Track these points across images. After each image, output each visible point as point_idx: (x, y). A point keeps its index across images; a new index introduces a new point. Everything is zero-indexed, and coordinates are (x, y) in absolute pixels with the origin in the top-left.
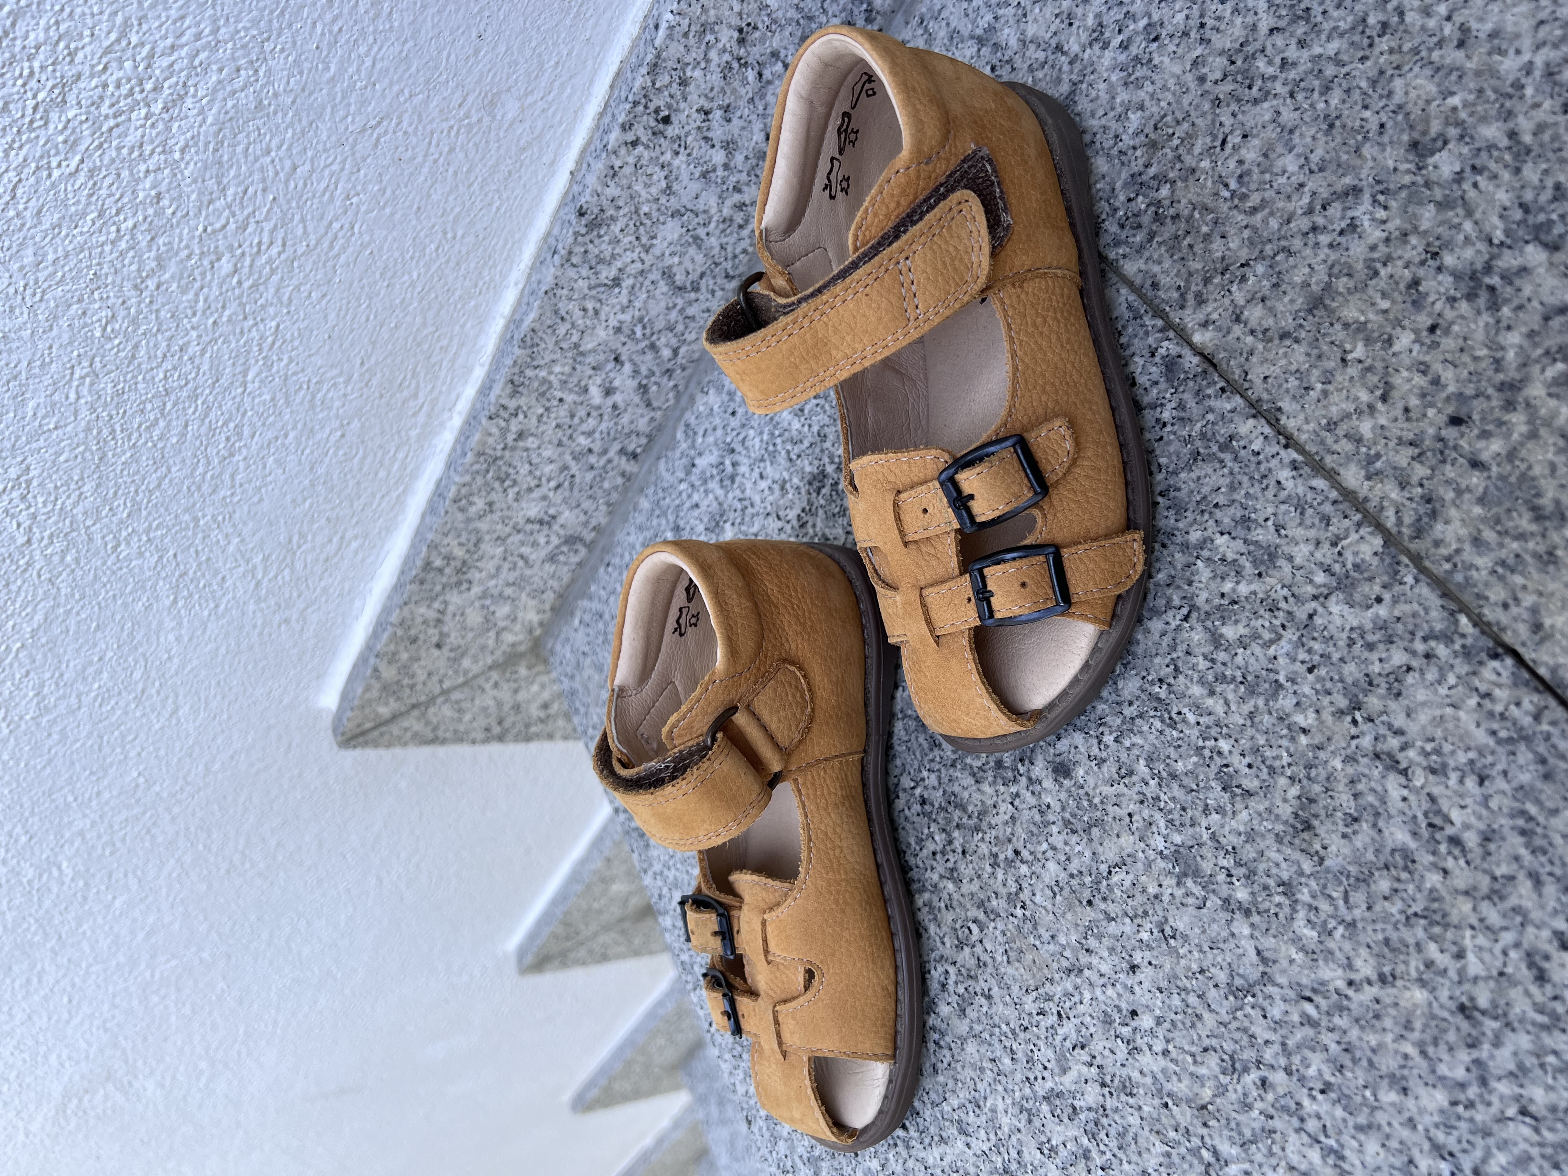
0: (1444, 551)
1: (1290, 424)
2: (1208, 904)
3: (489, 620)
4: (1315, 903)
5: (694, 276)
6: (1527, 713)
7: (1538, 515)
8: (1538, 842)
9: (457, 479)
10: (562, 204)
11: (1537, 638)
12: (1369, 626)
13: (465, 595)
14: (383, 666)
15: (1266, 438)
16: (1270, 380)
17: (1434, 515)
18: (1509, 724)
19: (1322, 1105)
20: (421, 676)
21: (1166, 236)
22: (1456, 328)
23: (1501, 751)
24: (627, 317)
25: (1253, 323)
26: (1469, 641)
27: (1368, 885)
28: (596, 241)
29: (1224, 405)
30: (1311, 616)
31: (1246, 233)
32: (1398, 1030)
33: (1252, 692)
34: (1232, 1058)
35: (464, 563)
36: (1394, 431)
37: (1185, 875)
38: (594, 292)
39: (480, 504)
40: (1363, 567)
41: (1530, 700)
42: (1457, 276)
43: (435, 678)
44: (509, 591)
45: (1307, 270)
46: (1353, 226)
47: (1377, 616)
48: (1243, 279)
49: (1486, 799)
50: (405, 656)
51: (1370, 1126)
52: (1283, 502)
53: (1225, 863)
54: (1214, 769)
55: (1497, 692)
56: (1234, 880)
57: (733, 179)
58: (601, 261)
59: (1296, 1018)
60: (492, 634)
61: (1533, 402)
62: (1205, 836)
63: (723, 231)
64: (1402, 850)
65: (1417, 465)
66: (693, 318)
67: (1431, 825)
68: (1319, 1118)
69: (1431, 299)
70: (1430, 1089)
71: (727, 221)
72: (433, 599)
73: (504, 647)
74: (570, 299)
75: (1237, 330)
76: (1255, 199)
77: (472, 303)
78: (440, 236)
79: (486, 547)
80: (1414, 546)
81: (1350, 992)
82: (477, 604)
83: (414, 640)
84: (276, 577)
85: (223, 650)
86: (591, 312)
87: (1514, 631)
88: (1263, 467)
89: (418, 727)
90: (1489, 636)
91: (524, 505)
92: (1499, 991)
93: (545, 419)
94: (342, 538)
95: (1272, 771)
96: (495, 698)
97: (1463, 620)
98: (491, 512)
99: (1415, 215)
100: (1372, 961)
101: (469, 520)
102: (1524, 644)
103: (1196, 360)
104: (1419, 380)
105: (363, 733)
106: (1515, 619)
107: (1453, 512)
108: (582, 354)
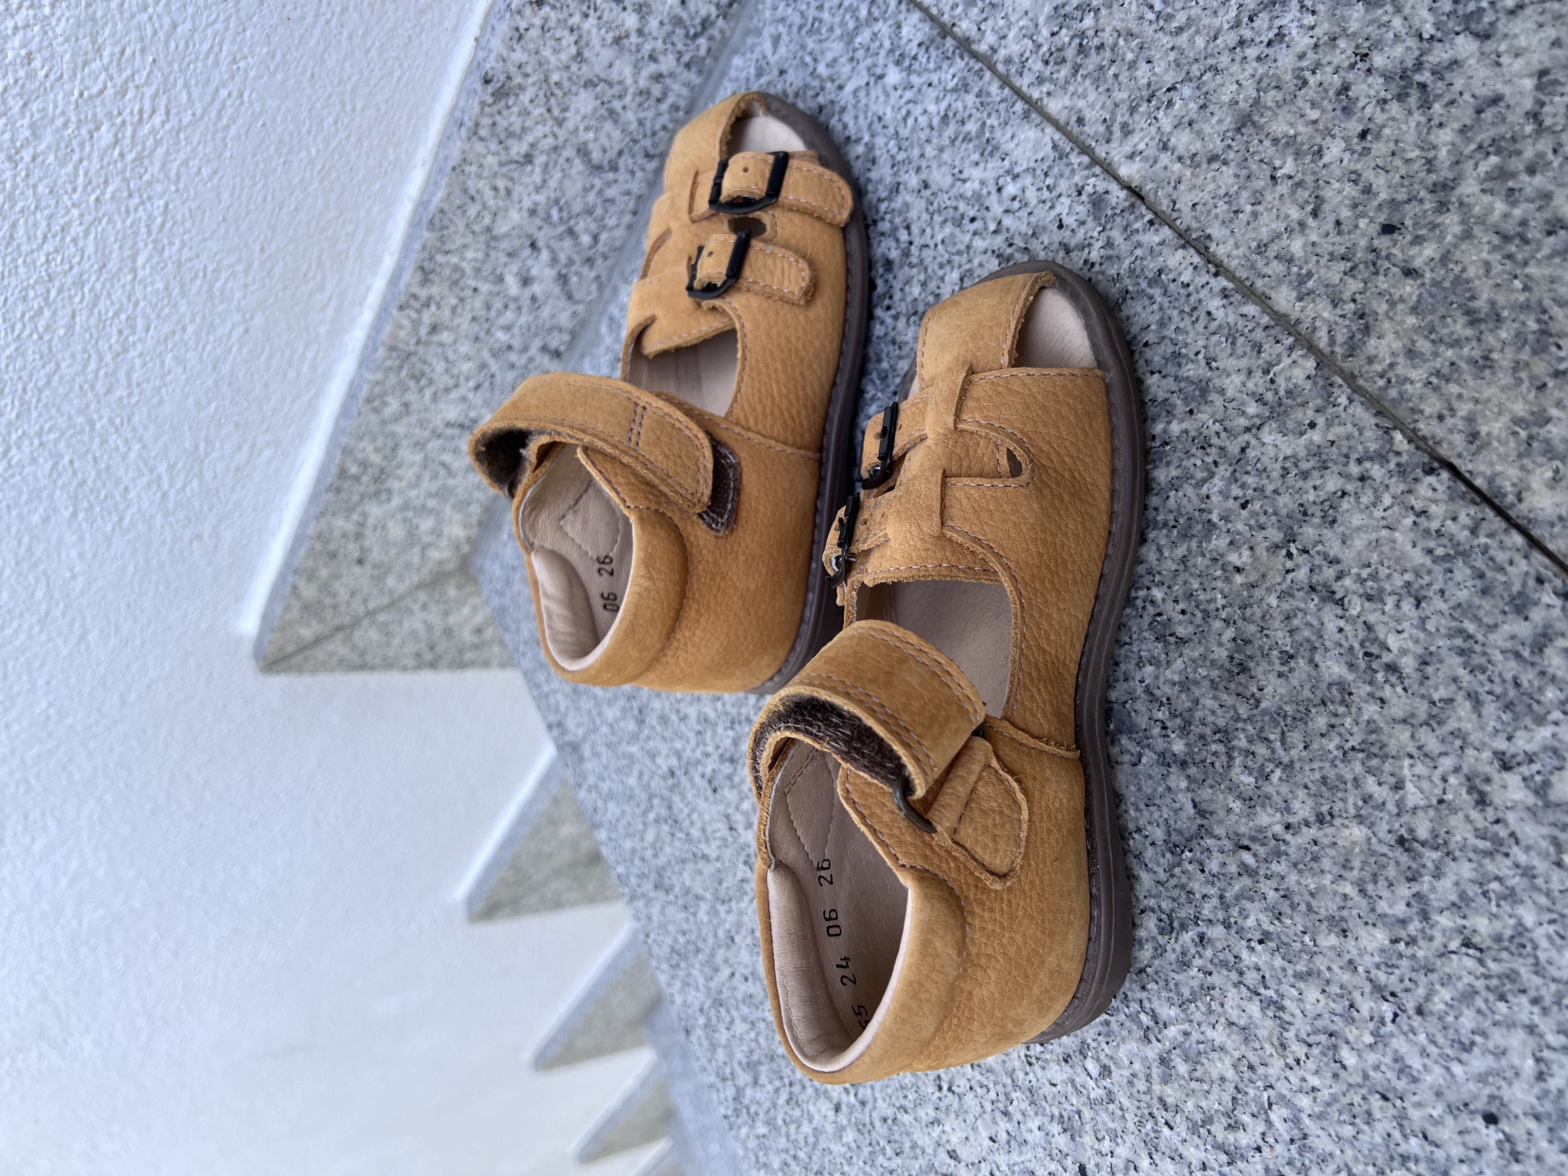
0: (1378, 368)
1: (1220, 251)
2: (1144, 760)
3: (412, 534)
4: (1253, 748)
5: (612, 154)
6: (1464, 527)
7: (1473, 319)
8: (1478, 660)
9: (369, 376)
10: (468, 73)
11: (1473, 448)
12: (1302, 453)
13: (385, 506)
14: (302, 584)
15: (1196, 268)
16: (1198, 207)
17: (1367, 330)
18: (1445, 541)
19: (1260, 957)
20: (343, 595)
21: (1091, 67)
23: (1437, 569)
24: (541, 198)
25: (1181, 150)
26: (1404, 459)
27: (1306, 723)
28: (505, 113)
29: (1152, 238)
30: (1243, 450)
31: (1172, 56)
32: (1336, 870)
33: (1185, 536)
34: (1169, 916)
35: (382, 470)
36: (1326, 247)
38: (504, 170)
39: (394, 405)
40: (1296, 393)
41: (1467, 513)
42: (1388, 77)
43: (358, 599)
44: (432, 503)
45: (1235, 86)
47: (1311, 441)
48: (1170, 103)
49: (1423, 620)
50: (324, 573)
51: (1309, 974)
52: (1214, 333)
53: (1160, 715)
54: (1147, 619)
55: (1433, 509)
56: (1169, 732)
57: (647, 47)
58: (510, 135)
59: (1233, 869)
60: (417, 550)
61: (1466, 200)
62: (1139, 690)
63: (640, 105)
64: (1338, 684)
65: (1350, 281)
66: (612, 201)
67: (1367, 654)
68: (1259, 969)
69: (1361, 104)
70: (1370, 927)
71: (644, 93)
72: (351, 509)
73: (430, 565)
74: (479, 177)
75: (1165, 158)
76: (1181, 18)
77: (378, 185)
78: (338, 108)
79: (406, 454)
80: (1348, 365)
81: (1288, 837)
82: (399, 516)
83: (333, 556)
84: (184, 488)
85: (131, 568)
86: (502, 192)
87: (1450, 443)
88: (1192, 299)
89: (343, 651)
90: (1424, 451)
91: (442, 406)
92: (1440, 819)
93: (459, 310)
94: (253, 446)
95: (1206, 614)
96: (425, 622)
97: (1398, 436)
98: (408, 413)
99: (1343, 18)
100: (1310, 802)
101: (384, 423)
102: (1460, 456)
103: (1123, 194)
104: (1350, 190)
105: (286, 658)
106: (1451, 431)
107: (1387, 325)
108: (495, 238)
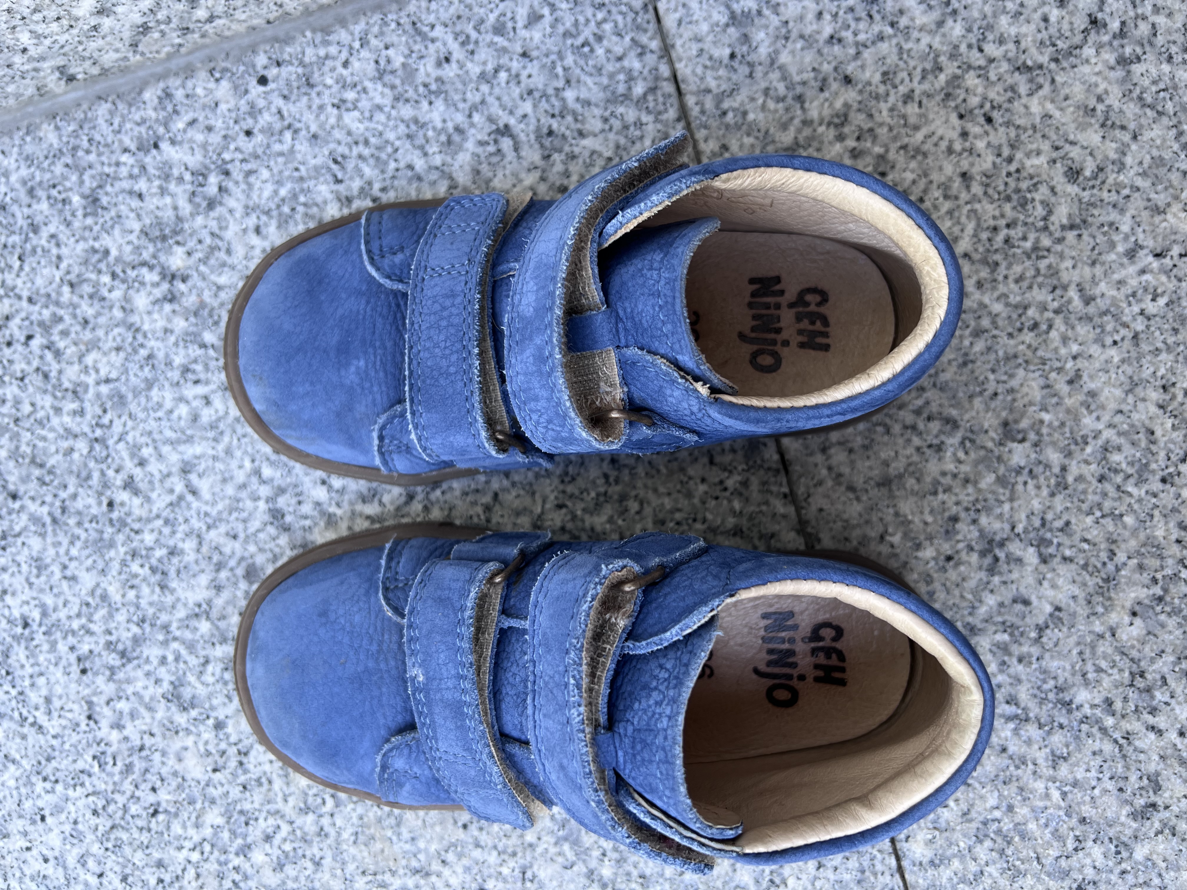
22: (962, 568)
37: (566, 839)
46: (939, 448)
